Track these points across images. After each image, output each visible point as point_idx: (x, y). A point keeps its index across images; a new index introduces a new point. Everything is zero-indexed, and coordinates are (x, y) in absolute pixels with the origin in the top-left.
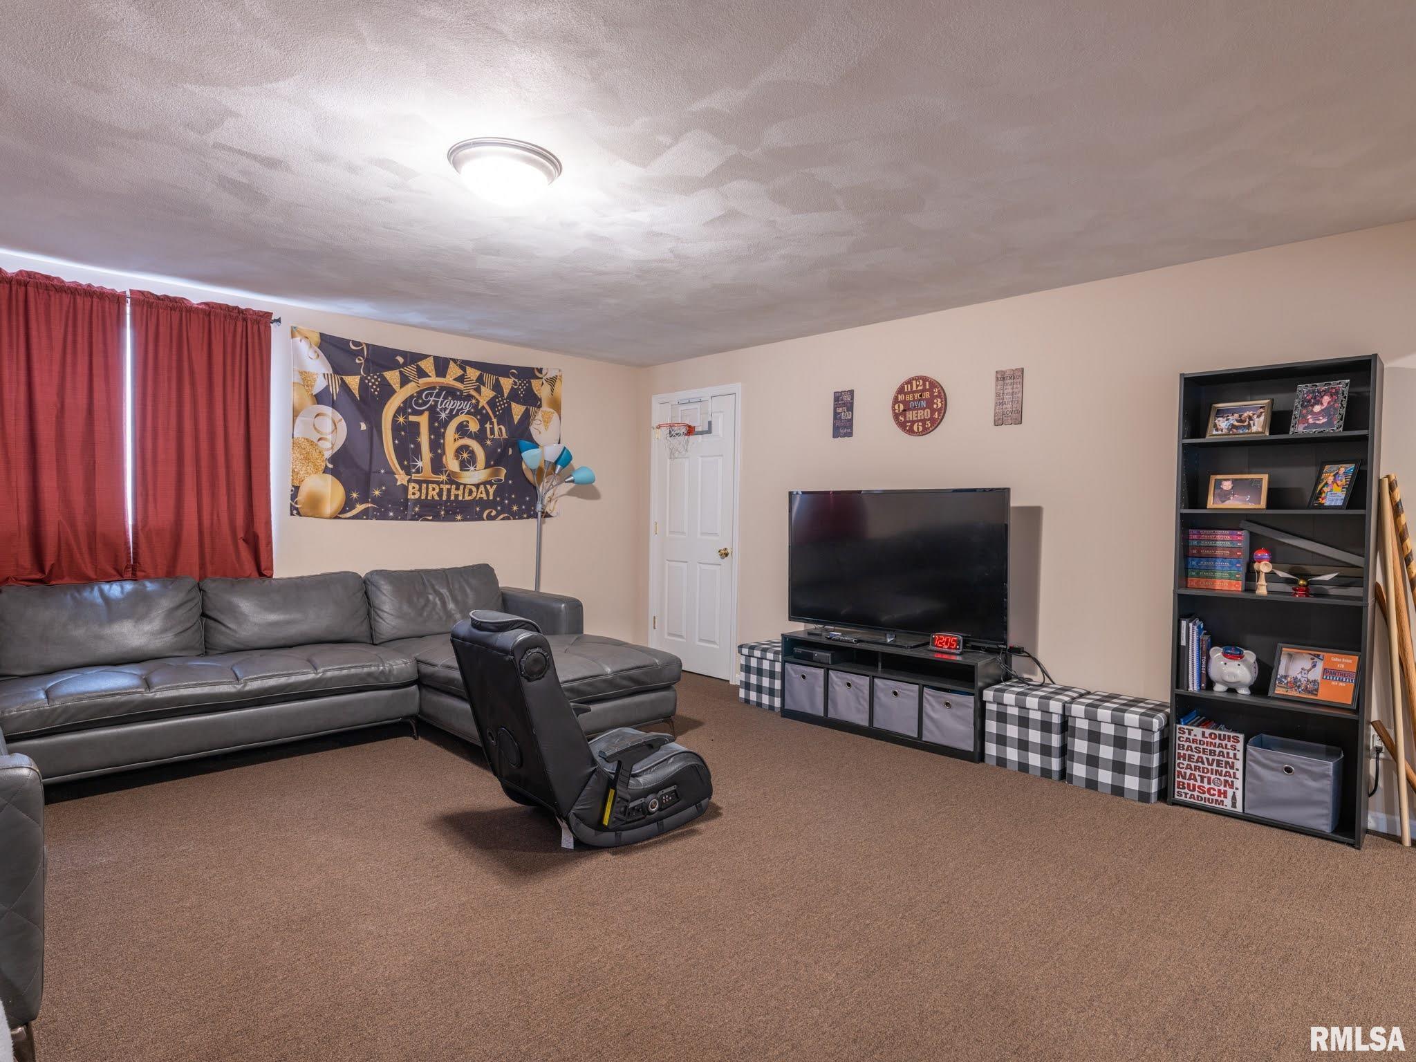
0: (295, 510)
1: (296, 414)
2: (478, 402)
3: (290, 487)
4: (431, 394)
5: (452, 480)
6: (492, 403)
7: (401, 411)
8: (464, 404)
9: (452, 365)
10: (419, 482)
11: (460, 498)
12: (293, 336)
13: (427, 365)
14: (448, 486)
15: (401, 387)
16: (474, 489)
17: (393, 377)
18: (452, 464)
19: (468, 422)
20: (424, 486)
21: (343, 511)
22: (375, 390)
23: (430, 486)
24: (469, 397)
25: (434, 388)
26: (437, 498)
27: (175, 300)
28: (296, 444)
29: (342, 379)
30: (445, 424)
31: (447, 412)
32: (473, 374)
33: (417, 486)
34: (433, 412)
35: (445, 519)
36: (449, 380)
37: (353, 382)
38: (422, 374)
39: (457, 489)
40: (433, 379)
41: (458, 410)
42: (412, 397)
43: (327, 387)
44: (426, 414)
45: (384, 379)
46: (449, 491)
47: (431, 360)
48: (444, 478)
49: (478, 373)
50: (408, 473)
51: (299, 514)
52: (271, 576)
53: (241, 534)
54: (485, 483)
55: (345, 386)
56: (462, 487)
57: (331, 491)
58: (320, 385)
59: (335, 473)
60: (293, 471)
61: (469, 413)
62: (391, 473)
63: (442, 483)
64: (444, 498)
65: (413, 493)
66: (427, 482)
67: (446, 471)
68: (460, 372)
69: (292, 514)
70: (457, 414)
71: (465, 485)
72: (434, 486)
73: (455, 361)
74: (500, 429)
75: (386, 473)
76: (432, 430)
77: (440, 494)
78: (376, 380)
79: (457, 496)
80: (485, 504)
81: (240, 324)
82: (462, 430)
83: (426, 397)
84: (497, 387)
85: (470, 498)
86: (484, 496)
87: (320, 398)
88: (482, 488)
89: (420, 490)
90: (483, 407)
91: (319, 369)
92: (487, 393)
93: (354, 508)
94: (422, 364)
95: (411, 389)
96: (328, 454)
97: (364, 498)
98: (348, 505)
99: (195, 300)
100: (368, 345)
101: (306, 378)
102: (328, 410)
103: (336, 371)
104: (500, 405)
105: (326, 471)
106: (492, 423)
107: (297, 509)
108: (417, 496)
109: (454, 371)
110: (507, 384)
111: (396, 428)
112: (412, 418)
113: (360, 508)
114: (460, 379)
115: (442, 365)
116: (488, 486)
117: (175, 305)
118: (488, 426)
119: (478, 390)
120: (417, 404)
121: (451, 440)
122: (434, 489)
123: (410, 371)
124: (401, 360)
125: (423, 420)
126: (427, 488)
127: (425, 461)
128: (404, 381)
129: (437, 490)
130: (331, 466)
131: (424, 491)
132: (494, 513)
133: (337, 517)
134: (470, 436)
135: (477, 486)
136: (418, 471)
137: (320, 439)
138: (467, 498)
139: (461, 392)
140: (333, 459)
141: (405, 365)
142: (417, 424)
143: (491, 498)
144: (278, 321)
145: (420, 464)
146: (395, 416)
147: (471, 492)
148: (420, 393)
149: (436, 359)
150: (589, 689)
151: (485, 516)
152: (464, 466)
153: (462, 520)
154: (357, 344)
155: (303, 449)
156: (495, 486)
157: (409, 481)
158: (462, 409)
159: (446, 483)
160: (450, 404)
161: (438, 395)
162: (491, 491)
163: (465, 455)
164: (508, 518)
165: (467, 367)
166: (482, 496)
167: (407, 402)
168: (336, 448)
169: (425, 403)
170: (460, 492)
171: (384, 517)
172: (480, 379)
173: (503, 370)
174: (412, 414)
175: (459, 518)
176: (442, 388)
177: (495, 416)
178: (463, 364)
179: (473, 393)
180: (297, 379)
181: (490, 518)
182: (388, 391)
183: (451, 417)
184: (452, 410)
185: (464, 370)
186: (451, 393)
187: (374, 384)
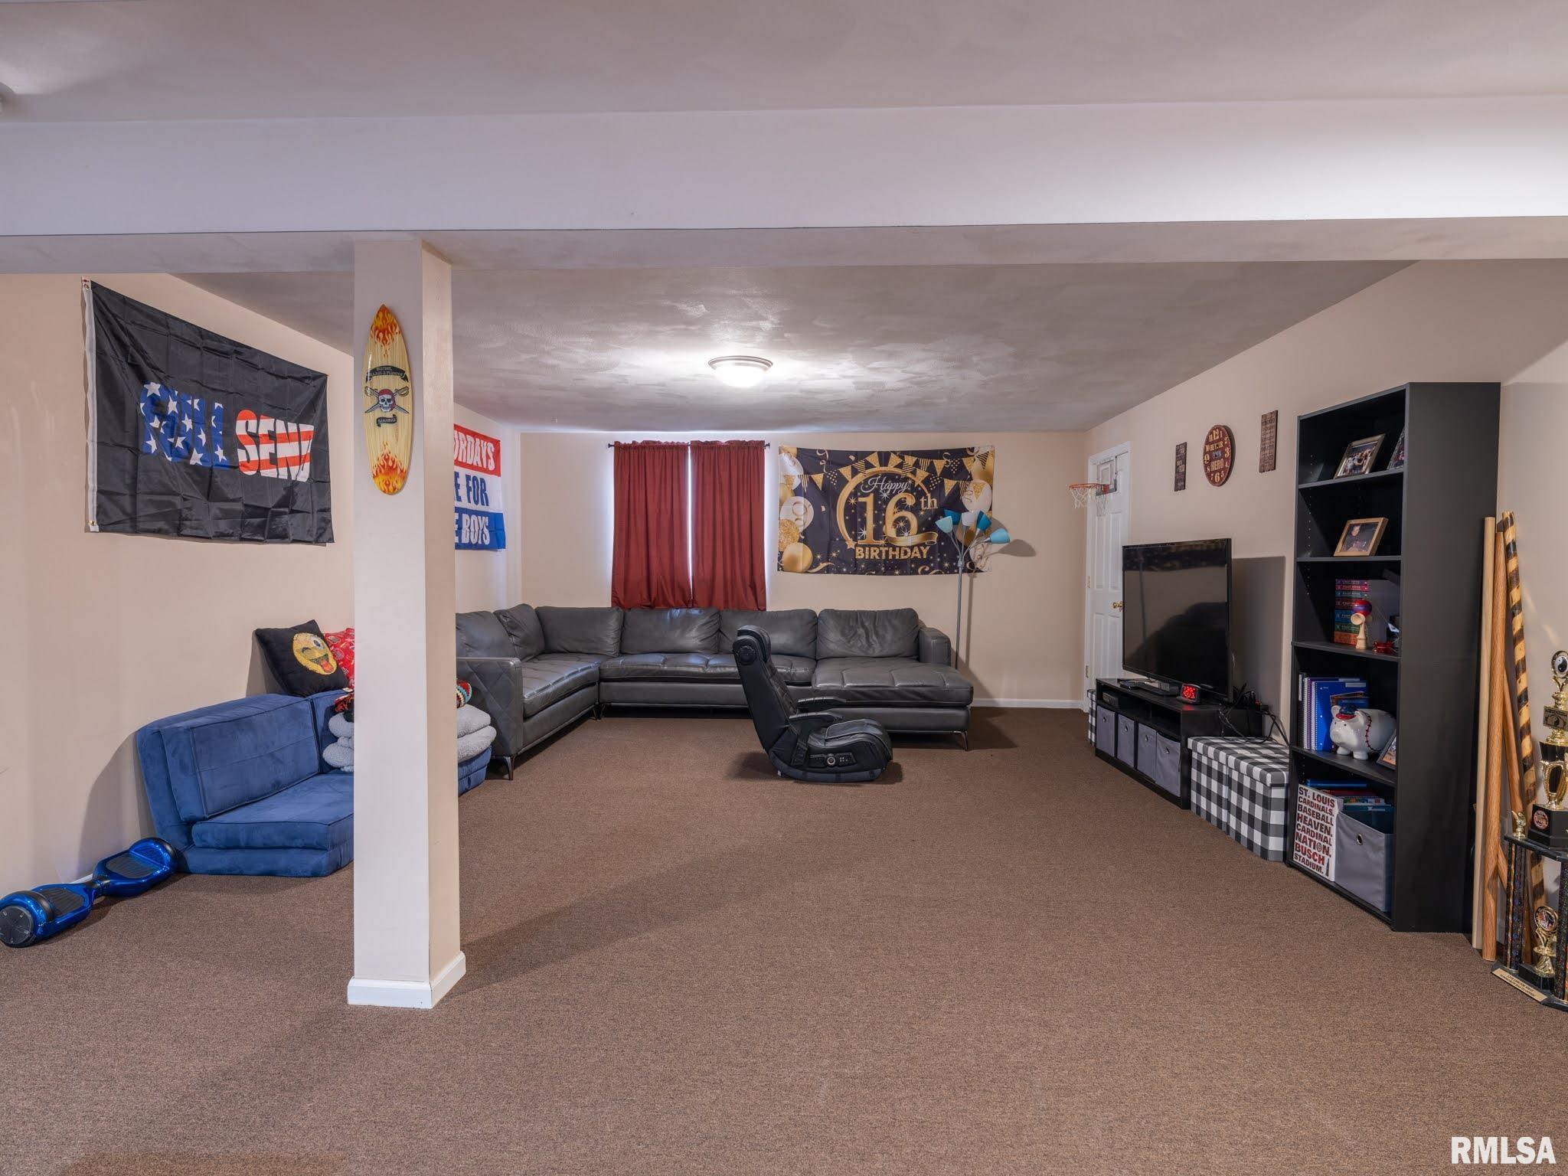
0: (780, 568)
1: (781, 503)
2: (914, 482)
3: (778, 552)
4: (875, 480)
5: (890, 543)
6: (926, 482)
7: (854, 494)
8: (901, 485)
9: (892, 455)
10: (864, 546)
11: (897, 557)
12: (780, 453)
13: (873, 459)
14: (886, 549)
15: (852, 478)
16: (909, 550)
17: (846, 471)
18: (890, 531)
19: (905, 498)
20: (867, 549)
21: (811, 568)
22: (834, 482)
23: (872, 549)
24: (906, 479)
25: (877, 476)
26: (877, 557)
27: (712, 443)
28: (781, 524)
29: (811, 478)
30: (886, 502)
31: (888, 492)
32: (910, 460)
33: (862, 549)
34: (877, 493)
35: (884, 574)
36: (890, 468)
37: (819, 478)
38: (869, 466)
39: (894, 550)
40: (878, 468)
41: (897, 490)
42: (860, 484)
43: (801, 484)
44: (872, 495)
45: (839, 472)
46: (887, 552)
47: (876, 454)
48: (882, 542)
49: (915, 459)
50: (855, 539)
51: (782, 570)
52: (765, 610)
53: (748, 583)
54: (918, 545)
55: (812, 482)
56: (897, 549)
57: (803, 554)
58: (796, 483)
59: (804, 541)
60: (780, 542)
61: (906, 491)
62: (843, 540)
63: (881, 546)
64: (884, 557)
65: (860, 554)
66: (870, 546)
67: (885, 537)
68: (899, 461)
69: (778, 570)
70: (896, 493)
71: (900, 547)
72: (876, 548)
73: (895, 453)
74: (933, 502)
75: (840, 540)
76: (876, 507)
77: (880, 554)
78: (834, 475)
79: (894, 556)
80: (918, 562)
81: (746, 451)
82: (901, 505)
83: (871, 482)
84: (931, 469)
85: (906, 557)
86: (918, 555)
87: (797, 492)
88: (916, 549)
89: (864, 552)
90: (919, 486)
91: (795, 471)
92: (922, 474)
93: (817, 565)
94: (869, 459)
95: (860, 478)
96: (801, 529)
97: (827, 558)
98: (815, 563)
99: (723, 441)
100: (829, 451)
101: (788, 479)
102: (802, 499)
103: (806, 472)
104: (934, 483)
105: (800, 541)
106: (926, 497)
107: (781, 567)
108: (862, 557)
109: (894, 460)
110: (939, 465)
111: (848, 507)
112: (861, 500)
113: (822, 565)
114: (900, 466)
115: (884, 458)
116: (922, 548)
117: (712, 446)
118: (922, 500)
119: (914, 473)
120: (865, 489)
121: (891, 513)
122: (875, 551)
123: (860, 465)
124: (852, 458)
125: (869, 500)
126: (870, 550)
127: (868, 531)
128: (855, 472)
129: (878, 551)
130: (803, 537)
131: (867, 553)
132: (927, 569)
133: (807, 572)
134: (907, 509)
135: (912, 548)
136: (862, 538)
137: (797, 519)
138: (903, 557)
139: (900, 475)
140: (804, 533)
141: (856, 461)
142: (865, 503)
143: (925, 557)
144: (769, 445)
145: (864, 533)
146: (848, 499)
147: (906, 553)
148: (866, 481)
149: (880, 453)
150: (878, 695)
151: (920, 570)
152: (899, 533)
153: (899, 575)
154: (821, 451)
155: (784, 525)
156: (928, 548)
157: (856, 546)
158: (900, 488)
159: (885, 546)
160: (890, 486)
161: (880, 481)
162: (925, 551)
163: (902, 524)
164: (940, 573)
165: (905, 456)
166: (916, 555)
167: (857, 488)
168: (807, 525)
169: (870, 487)
170: (897, 553)
171: (839, 572)
172: (917, 465)
173: (937, 454)
174: (860, 497)
175: (897, 572)
176: (884, 474)
177: (929, 491)
178: (902, 454)
179: (909, 475)
180: (782, 480)
181: (924, 572)
182: (843, 482)
183: (891, 496)
184: (892, 491)
185: (903, 458)
186: (891, 477)
187: (833, 478)
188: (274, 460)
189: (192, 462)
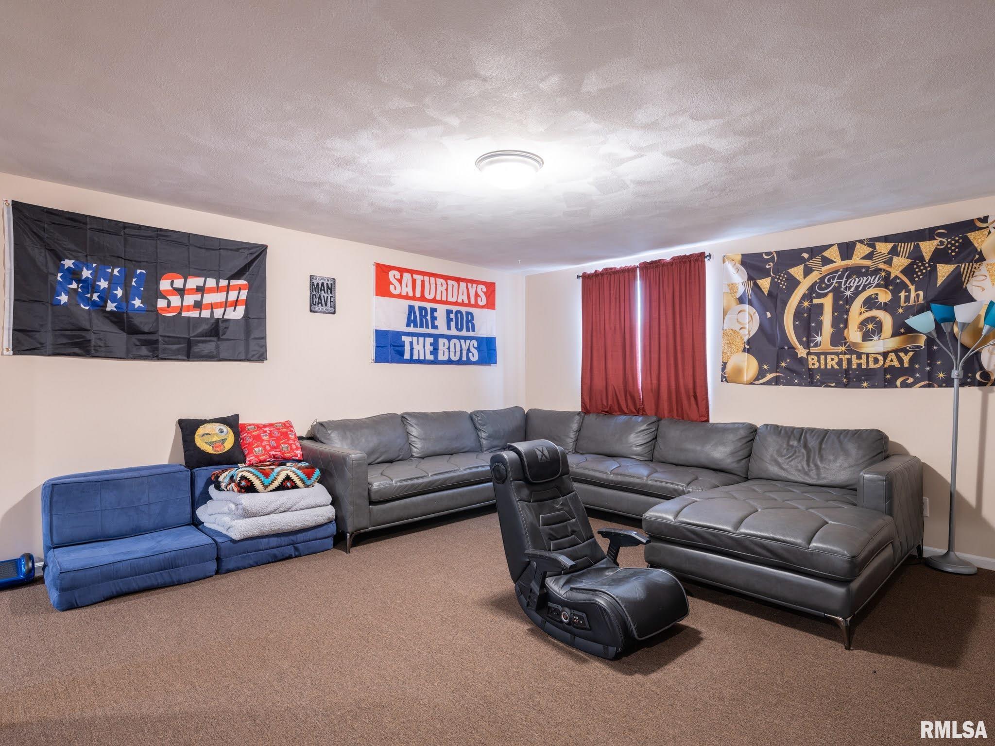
0: (724, 379)
1: (725, 313)
2: (889, 273)
3: (722, 363)
4: (833, 278)
5: (852, 350)
6: (908, 271)
7: (809, 295)
8: (870, 279)
9: (858, 245)
10: (818, 355)
11: (864, 366)
12: (724, 262)
13: (833, 254)
14: (848, 356)
15: (804, 278)
16: (880, 358)
17: (797, 272)
18: (854, 335)
19: (877, 294)
20: (822, 357)
21: (757, 379)
22: (783, 285)
23: (829, 357)
24: (877, 271)
25: (837, 271)
26: (836, 367)
27: (656, 262)
28: (725, 334)
29: (756, 284)
30: (850, 301)
31: (852, 289)
32: (883, 248)
33: (816, 358)
34: (837, 293)
35: (846, 386)
36: (856, 260)
37: (765, 284)
38: (827, 261)
39: (859, 358)
40: (840, 263)
41: (865, 286)
42: (815, 283)
43: (745, 291)
44: (831, 295)
45: (790, 275)
46: (849, 361)
47: (836, 248)
48: (842, 349)
49: (890, 245)
50: (807, 346)
51: (726, 381)
52: (708, 421)
53: (692, 393)
54: (896, 351)
55: (757, 288)
56: (864, 357)
57: (750, 365)
58: (741, 290)
59: (749, 351)
60: (723, 352)
61: (878, 286)
62: (792, 348)
63: (841, 353)
64: (845, 366)
65: (813, 363)
66: (826, 354)
67: (845, 343)
68: (868, 250)
69: (722, 381)
70: (864, 289)
71: (868, 355)
72: (833, 356)
73: (861, 242)
74: (918, 295)
75: (788, 348)
76: (836, 307)
77: (840, 363)
78: (783, 277)
79: (859, 365)
80: (902, 371)
81: (688, 264)
82: (870, 303)
83: (829, 280)
84: (916, 254)
85: (877, 366)
86: (896, 363)
87: (741, 300)
88: (892, 356)
89: (819, 361)
90: (897, 277)
91: (739, 278)
92: (900, 262)
93: (765, 376)
94: (826, 254)
95: (814, 277)
96: (746, 339)
97: (776, 368)
98: (761, 374)
99: (668, 258)
100: (776, 252)
101: (732, 287)
102: (746, 307)
103: (750, 278)
104: (920, 271)
105: (744, 350)
106: (909, 291)
107: (725, 377)
108: (816, 366)
109: (861, 250)
110: (928, 248)
111: (799, 311)
112: (816, 301)
113: (769, 376)
114: (869, 257)
115: (846, 250)
116: (902, 354)
117: (656, 265)
118: (903, 295)
119: (889, 262)
120: (820, 288)
121: (856, 313)
122: (833, 359)
123: (818, 260)
124: (806, 255)
125: (828, 302)
126: (826, 359)
127: (824, 337)
128: (808, 272)
129: (836, 360)
130: (747, 347)
131: (822, 362)
132: (911, 380)
133: (751, 384)
134: (879, 307)
135: (885, 355)
136: (816, 345)
137: (741, 329)
138: (872, 365)
139: (868, 268)
140: (749, 342)
141: (811, 258)
142: (821, 306)
143: (906, 365)
144: (710, 256)
145: (819, 339)
146: (800, 302)
147: (876, 361)
148: (822, 280)
149: (840, 245)
151: (898, 383)
152: (867, 337)
153: (869, 387)
154: (768, 254)
155: (728, 335)
156: (911, 354)
157: (809, 354)
158: (870, 283)
159: (845, 354)
160: (855, 282)
161: (840, 277)
162: (906, 359)
163: (870, 326)
164: (929, 386)
165: (877, 244)
166: (892, 363)
167: (812, 289)
168: (752, 334)
169: (828, 286)
170: (863, 361)
171: (790, 383)
172: (894, 252)
173: (925, 234)
174: (816, 298)
175: (865, 385)
176: (846, 269)
177: (912, 281)
178: (871, 242)
179: (881, 266)
180: (726, 289)
181: (904, 385)
182: (794, 283)
183: (857, 293)
184: (857, 287)
185: (874, 247)
186: (857, 271)
187: (782, 280)
188: (198, 305)
189: (108, 309)
